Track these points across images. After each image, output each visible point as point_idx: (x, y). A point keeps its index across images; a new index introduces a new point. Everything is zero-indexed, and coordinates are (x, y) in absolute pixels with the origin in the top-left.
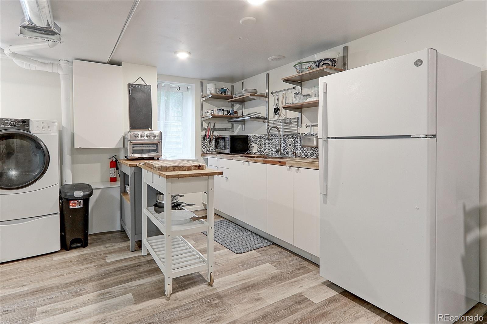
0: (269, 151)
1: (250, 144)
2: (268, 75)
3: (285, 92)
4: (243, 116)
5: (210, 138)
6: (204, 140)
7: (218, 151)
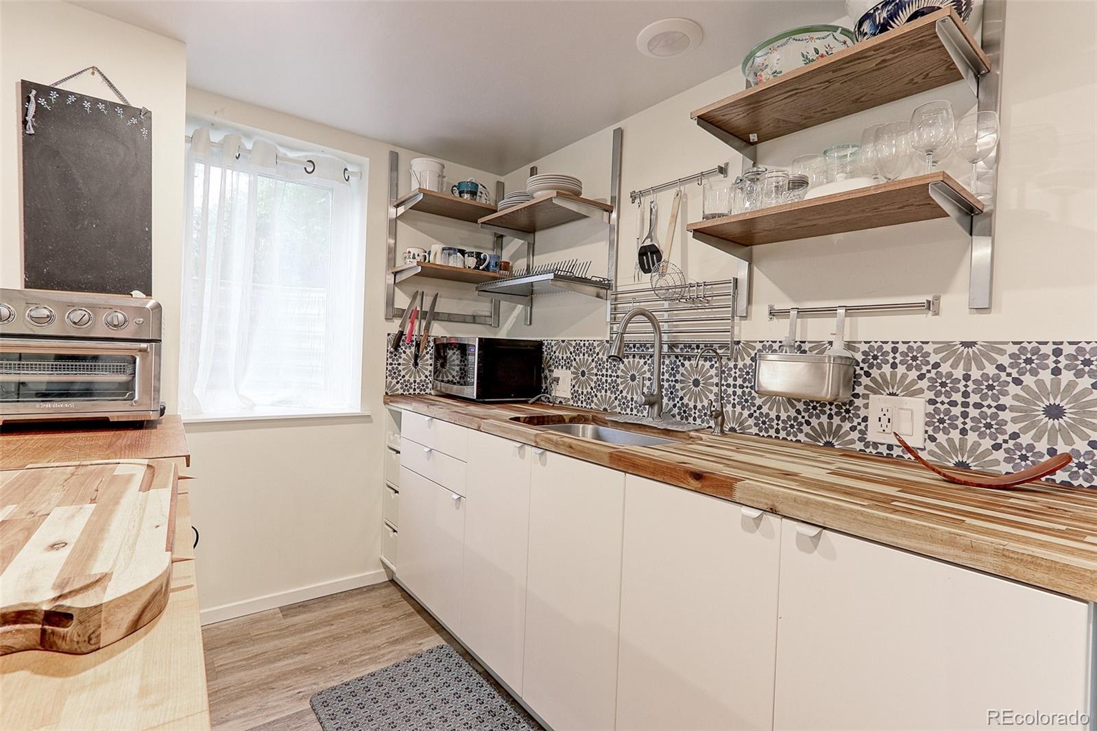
0: (613, 396)
1: (547, 371)
2: (619, 135)
3: (682, 188)
4: (529, 272)
5: (418, 345)
6: (396, 349)
7: (443, 390)
